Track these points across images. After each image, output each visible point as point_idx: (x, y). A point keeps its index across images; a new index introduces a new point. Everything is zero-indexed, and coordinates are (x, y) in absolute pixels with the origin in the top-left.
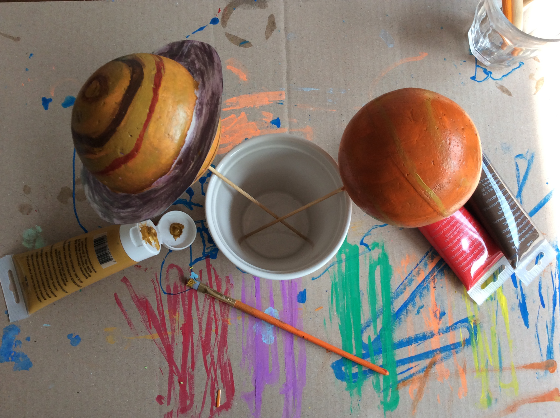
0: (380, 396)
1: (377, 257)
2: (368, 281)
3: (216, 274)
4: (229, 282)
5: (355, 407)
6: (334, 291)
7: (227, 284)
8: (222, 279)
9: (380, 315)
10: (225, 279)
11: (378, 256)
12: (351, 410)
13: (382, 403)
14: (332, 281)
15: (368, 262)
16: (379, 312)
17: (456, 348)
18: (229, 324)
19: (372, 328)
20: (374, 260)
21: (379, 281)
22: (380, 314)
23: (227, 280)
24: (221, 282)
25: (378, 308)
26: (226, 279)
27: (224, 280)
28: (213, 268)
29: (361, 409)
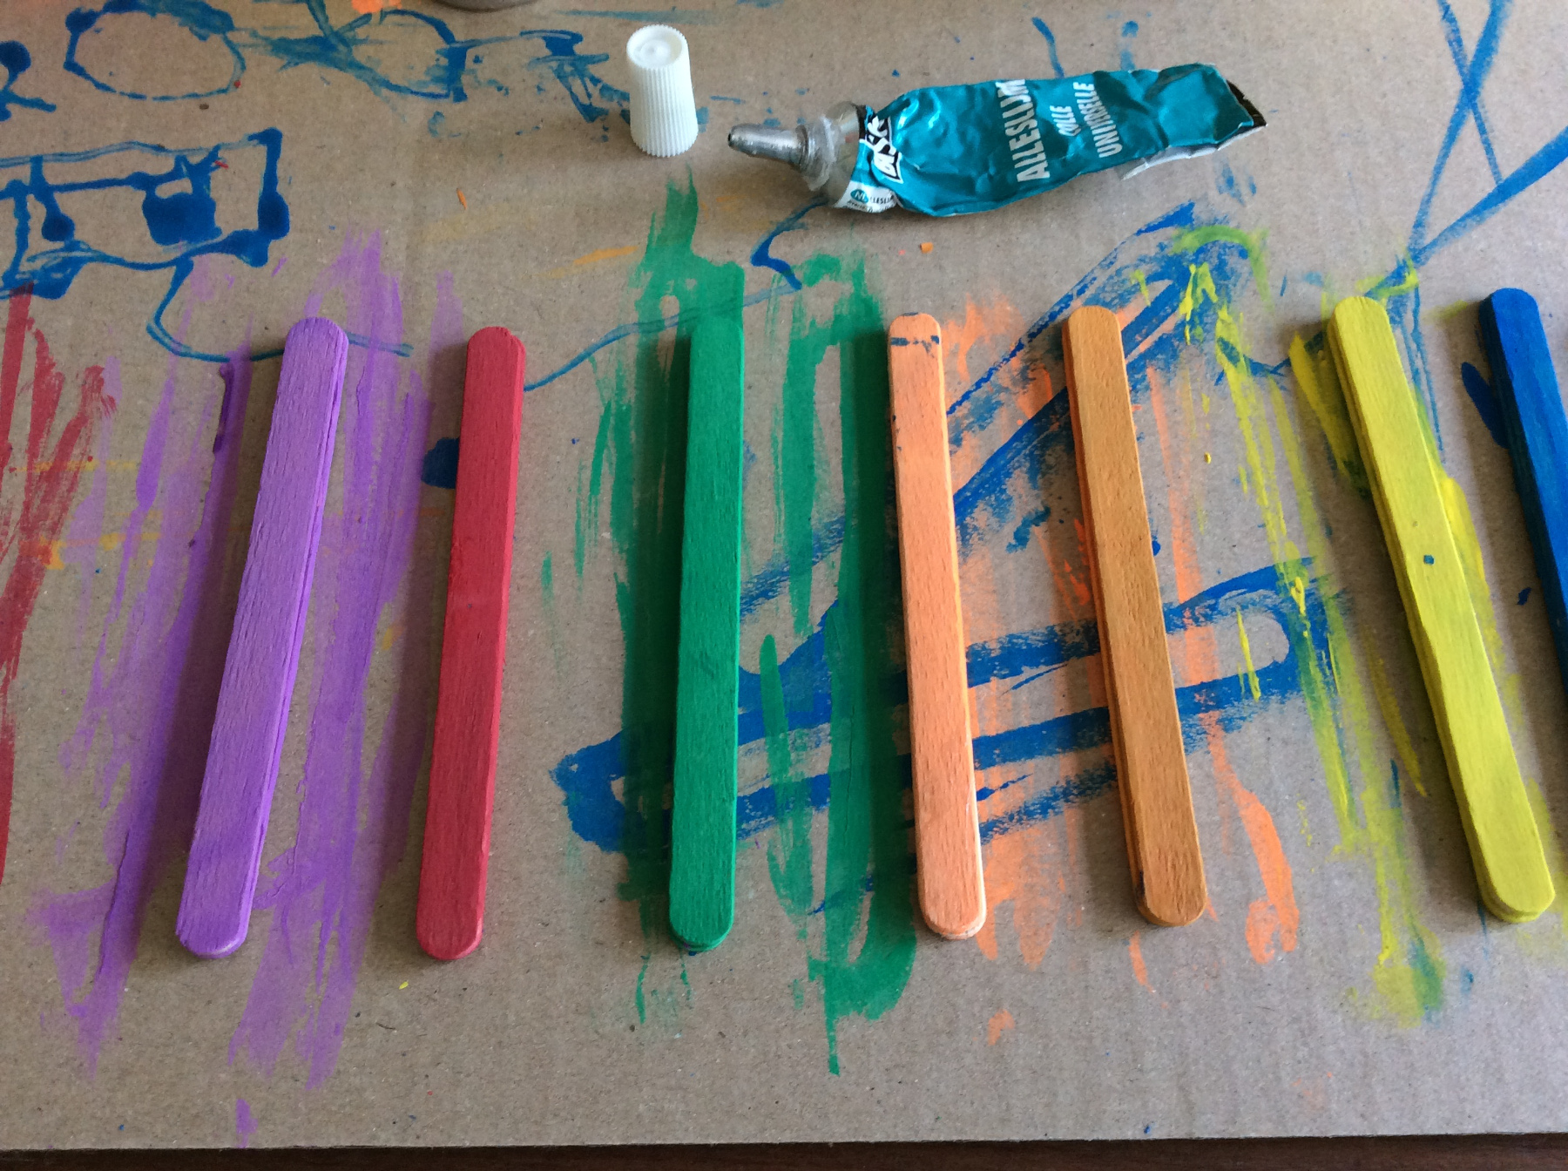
0: (810, 930)
1: (831, 313)
2: (781, 406)
3: (45, 358)
4: (99, 389)
5: (666, 986)
6: (610, 443)
7: (84, 399)
8: (69, 380)
9: (832, 548)
10: (82, 376)
11: (836, 308)
12: (641, 1008)
13: (814, 966)
14: (603, 400)
15: (783, 330)
16: (822, 533)
17: (1219, 706)
18: (50, 567)
19: (783, 602)
20: (813, 324)
21: (835, 406)
22: (829, 542)
23: (90, 381)
24: (60, 389)
25: (820, 519)
26: (87, 377)
27: (80, 382)
28: (39, 336)
29: (693, 999)
